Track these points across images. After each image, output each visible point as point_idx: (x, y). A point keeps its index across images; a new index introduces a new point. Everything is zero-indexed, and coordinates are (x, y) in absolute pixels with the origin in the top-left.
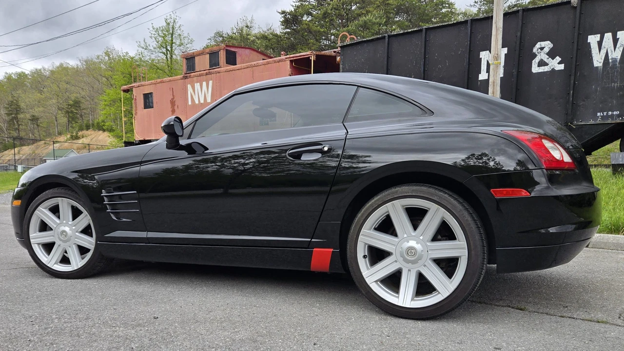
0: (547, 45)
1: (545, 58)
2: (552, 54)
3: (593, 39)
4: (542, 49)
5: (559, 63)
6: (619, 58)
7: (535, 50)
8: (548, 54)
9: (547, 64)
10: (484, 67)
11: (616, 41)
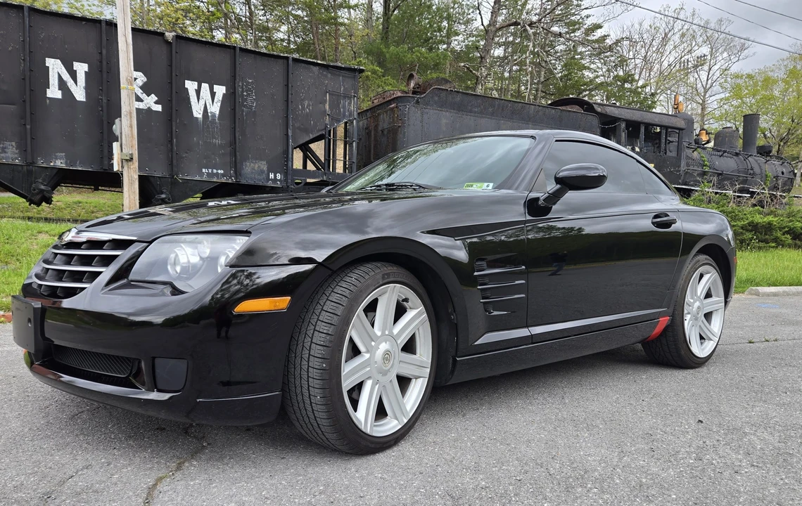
0: (141, 77)
3: (191, 86)
5: (156, 103)
6: (217, 113)
8: (141, 88)
9: (142, 101)
10: (53, 81)
11: (213, 94)
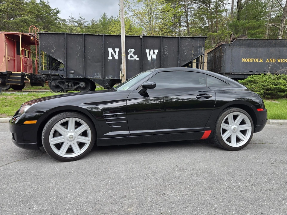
0: (133, 50)
1: (132, 55)
2: (134, 54)
3: (147, 51)
4: (131, 51)
5: (137, 57)
6: (155, 58)
7: (129, 51)
8: (133, 53)
9: (133, 57)
10: (110, 54)
11: (154, 53)
